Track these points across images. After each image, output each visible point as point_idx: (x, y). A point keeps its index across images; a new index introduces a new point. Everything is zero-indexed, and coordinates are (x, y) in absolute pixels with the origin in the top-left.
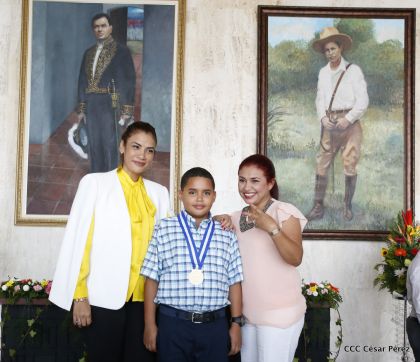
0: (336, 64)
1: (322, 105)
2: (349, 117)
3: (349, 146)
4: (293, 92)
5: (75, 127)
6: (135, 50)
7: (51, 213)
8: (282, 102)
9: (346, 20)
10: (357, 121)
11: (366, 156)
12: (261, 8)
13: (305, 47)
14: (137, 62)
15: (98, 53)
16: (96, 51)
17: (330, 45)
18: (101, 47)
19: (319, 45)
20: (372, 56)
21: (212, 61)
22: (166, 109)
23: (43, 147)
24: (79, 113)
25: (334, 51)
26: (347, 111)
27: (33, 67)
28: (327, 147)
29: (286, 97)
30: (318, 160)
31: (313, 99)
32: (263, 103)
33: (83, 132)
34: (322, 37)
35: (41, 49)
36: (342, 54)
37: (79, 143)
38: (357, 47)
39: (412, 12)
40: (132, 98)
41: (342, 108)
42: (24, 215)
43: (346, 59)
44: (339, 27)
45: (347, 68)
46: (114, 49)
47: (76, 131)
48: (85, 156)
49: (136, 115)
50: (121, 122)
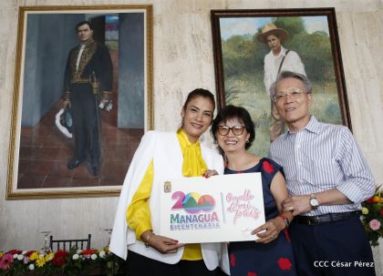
0: (277, 52)
1: (269, 83)
4: (244, 74)
5: (61, 112)
6: (112, 48)
7: (40, 187)
8: (237, 83)
9: (281, 19)
12: (213, 12)
13: (251, 39)
14: (114, 57)
15: (81, 51)
16: (79, 50)
17: (271, 37)
18: (83, 46)
19: (262, 38)
21: (176, 53)
22: (140, 95)
23: (34, 130)
24: (65, 100)
25: (275, 41)
27: (26, 65)
28: (277, 117)
29: (239, 78)
30: (271, 129)
32: (221, 84)
33: (68, 115)
34: (264, 31)
35: (34, 50)
36: (281, 43)
37: (64, 124)
38: (292, 37)
39: (332, 10)
40: (110, 86)
42: (15, 190)
43: (285, 47)
44: (276, 24)
45: (286, 53)
46: (95, 47)
47: (63, 116)
48: (70, 136)
49: (114, 99)
50: (102, 106)
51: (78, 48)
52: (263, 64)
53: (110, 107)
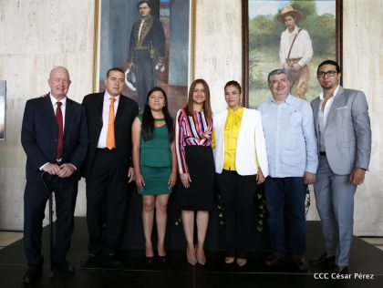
0: (292, 30)
1: (283, 55)
2: (301, 63)
3: (301, 82)
4: (265, 48)
6: (165, 22)
8: (258, 54)
9: (298, 1)
10: (305, 66)
11: (312, 88)
13: (272, 19)
14: (166, 30)
15: (142, 25)
17: (288, 18)
18: (143, 21)
19: (281, 17)
20: (315, 24)
21: (213, 28)
22: (185, 60)
24: (130, 62)
25: (290, 21)
26: (299, 59)
27: (101, 35)
29: (260, 50)
31: (278, 51)
33: (133, 74)
34: (283, 12)
35: (107, 23)
36: (296, 23)
37: (131, 81)
38: (305, 19)
40: (163, 52)
41: (296, 57)
45: (299, 32)
46: (151, 23)
47: (129, 74)
48: (134, 89)
49: (166, 63)
50: (157, 68)
51: (139, 22)
52: (280, 39)
53: (163, 69)
